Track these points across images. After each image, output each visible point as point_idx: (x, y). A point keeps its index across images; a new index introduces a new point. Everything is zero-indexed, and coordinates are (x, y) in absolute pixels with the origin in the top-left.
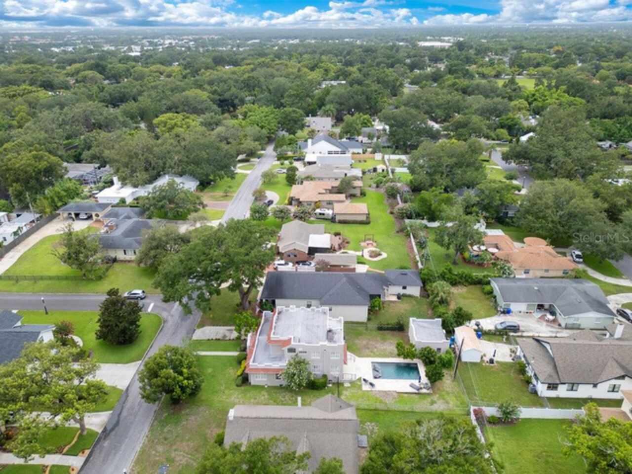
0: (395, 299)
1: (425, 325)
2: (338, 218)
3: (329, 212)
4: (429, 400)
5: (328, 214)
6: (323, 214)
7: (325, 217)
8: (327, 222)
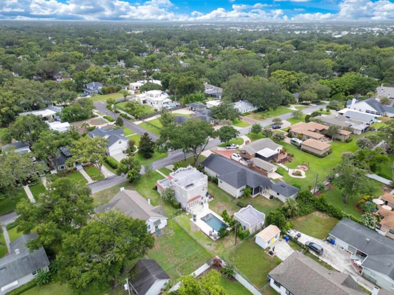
0: (268, 197)
1: (255, 213)
2: (302, 147)
3: (299, 142)
4: (210, 242)
5: (297, 143)
6: (295, 142)
7: (296, 144)
8: (295, 147)
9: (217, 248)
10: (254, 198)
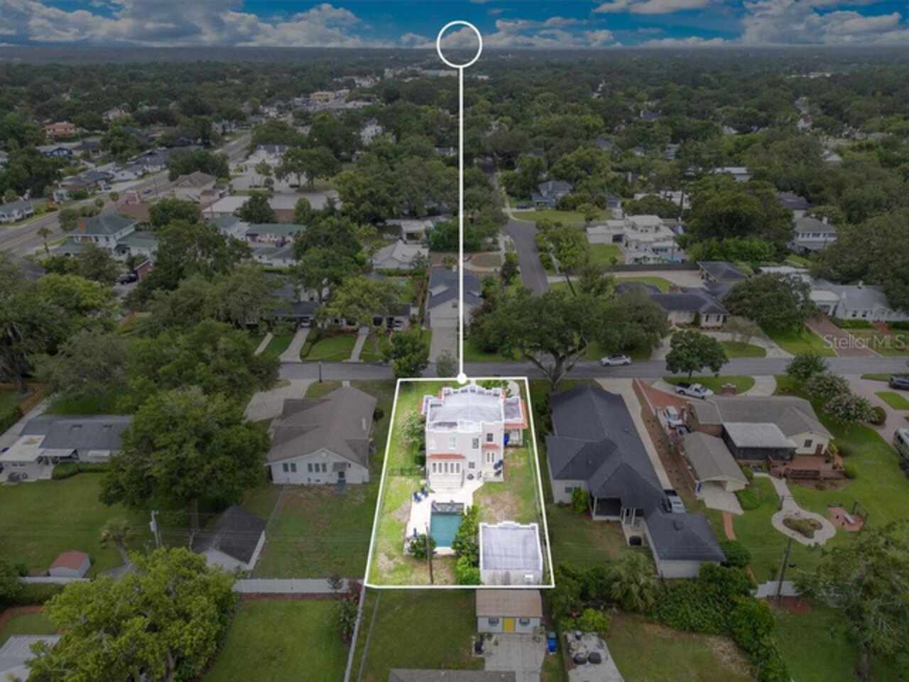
9: (396, 570)
10: (596, 523)
